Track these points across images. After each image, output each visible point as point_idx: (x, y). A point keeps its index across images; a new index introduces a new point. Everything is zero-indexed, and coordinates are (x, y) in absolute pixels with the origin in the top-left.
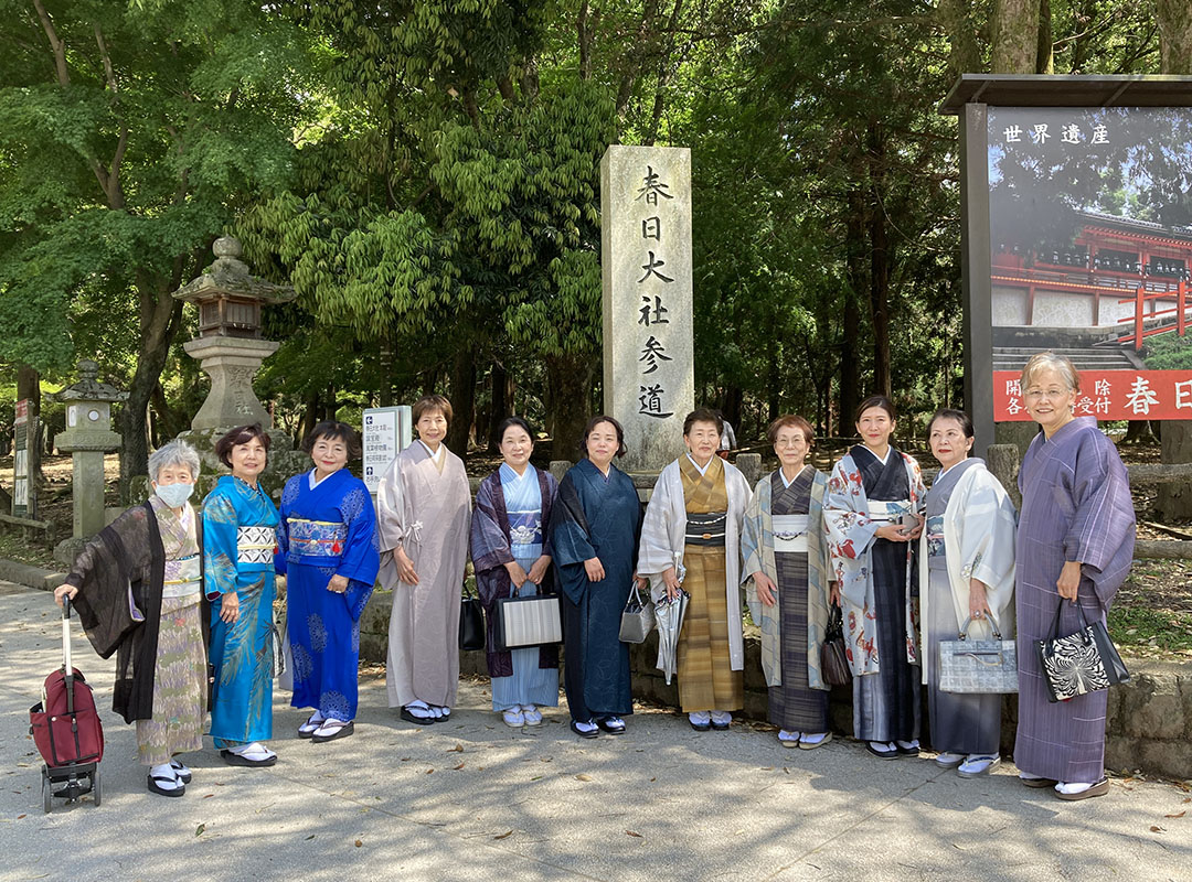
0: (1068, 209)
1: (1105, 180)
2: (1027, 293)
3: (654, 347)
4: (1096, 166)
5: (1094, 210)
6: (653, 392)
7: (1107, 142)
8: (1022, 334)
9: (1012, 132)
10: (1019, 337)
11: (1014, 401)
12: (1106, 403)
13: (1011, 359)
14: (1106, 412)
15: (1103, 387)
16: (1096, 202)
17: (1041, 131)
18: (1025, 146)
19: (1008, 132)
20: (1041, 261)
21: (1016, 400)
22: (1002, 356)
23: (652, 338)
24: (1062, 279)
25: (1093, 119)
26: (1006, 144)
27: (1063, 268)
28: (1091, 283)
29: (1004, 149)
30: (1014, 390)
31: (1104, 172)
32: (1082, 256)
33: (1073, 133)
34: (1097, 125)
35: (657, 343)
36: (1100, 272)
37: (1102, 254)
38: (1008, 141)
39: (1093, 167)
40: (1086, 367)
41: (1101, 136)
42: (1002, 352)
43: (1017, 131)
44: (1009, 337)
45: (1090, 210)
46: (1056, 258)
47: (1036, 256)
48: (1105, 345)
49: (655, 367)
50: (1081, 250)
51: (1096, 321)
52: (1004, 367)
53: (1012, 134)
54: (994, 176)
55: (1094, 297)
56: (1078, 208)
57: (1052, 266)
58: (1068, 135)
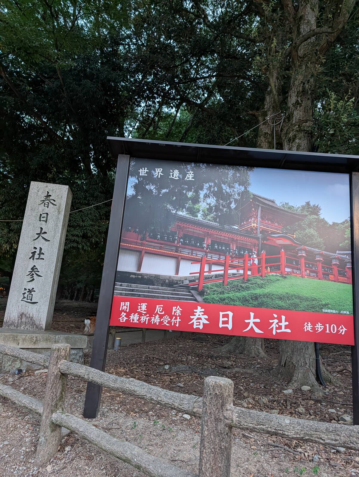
0: (169, 211)
1: (190, 199)
2: (140, 254)
3: (35, 270)
4: (186, 192)
5: (183, 213)
6: (30, 291)
7: (194, 180)
8: (134, 276)
9: (143, 171)
10: (132, 278)
11: (123, 314)
12: (178, 320)
13: (126, 290)
14: (177, 325)
15: (177, 310)
16: (184, 210)
17: (158, 172)
18: (149, 178)
19: (141, 171)
20: (150, 238)
21: (125, 314)
22: (121, 288)
23: (34, 266)
24: (161, 248)
25: (187, 168)
26: (139, 176)
27: (162, 242)
28: (177, 252)
29: (138, 179)
30: (125, 308)
31: (190, 194)
32: (173, 237)
33: (176, 174)
34: (189, 171)
35: (36, 268)
36: (183, 246)
37: (185, 237)
38: (141, 175)
39: (184, 192)
40: (168, 298)
41: (190, 176)
42: (121, 285)
43: (146, 170)
44: (125, 277)
45: (180, 213)
46: (159, 236)
47: (148, 234)
48: (181, 286)
49: (33, 279)
50: (173, 234)
51: (177, 272)
52: (121, 294)
54: (131, 192)
55: (178, 259)
56: (174, 212)
57: (156, 241)
58: (173, 175)
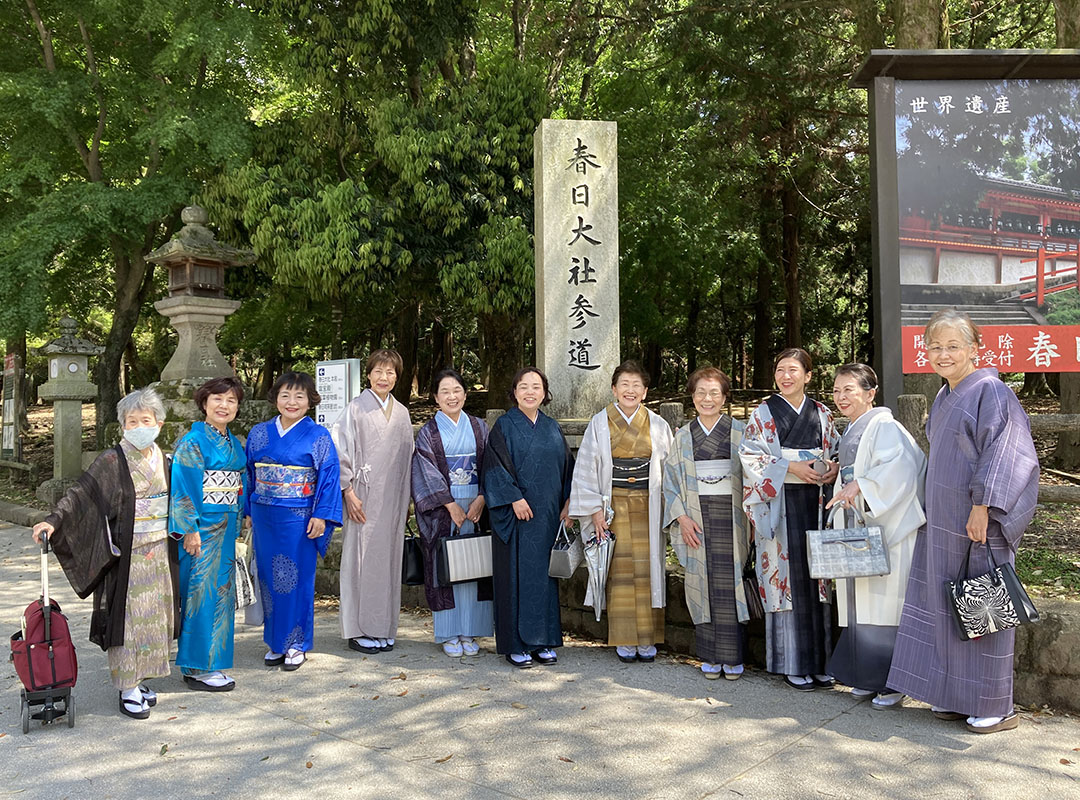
0: (972, 174)
1: (1007, 147)
2: (934, 253)
3: (583, 304)
4: (998, 136)
5: (996, 175)
6: (582, 346)
7: (1009, 111)
8: (929, 292)
9: (918, 103)
10: (926, 294)
11: (920, 355)
12: (1009, 356)
13: (918, 315)
14: (1009, 364)
15: (1006, 341)
16: (998, 168)
17: (945, 102)
18: (931, 116)
19: (914, 104)
20: (946, 224)
21: (923, 354)
22: (909, 312)
23: (581, 297)
24: (966, 240)
25: (995, 91)
26: (912, 114)
27: (968, 229)
28: (993, 244)
29: (911, 119)
30: (921, 343)
31: (1006, 139)
32: (985, 219)
33: (976, 104)
34: (999, 96)
35: (585, 301)
36: (1003, 233)
37: (1005, 217)
38: (915, 111)
39: (995, 135)
40: (989, 322)
41: (1002, 106)
42: (910, 308)
43: (923, 103)
44: (916, 294)
45: (993, 175)
46: (960, 220)
47: (942, 218)
48: (1007, 301)
49: (584, 323)
50: (985, 213)
51: (998, 278)
52: (912, 322)
53: (919, 105)
54: (902, 144)
55: (998, 257)
56: (981, 174)
57: (957, 228)
58: (971, 106)
